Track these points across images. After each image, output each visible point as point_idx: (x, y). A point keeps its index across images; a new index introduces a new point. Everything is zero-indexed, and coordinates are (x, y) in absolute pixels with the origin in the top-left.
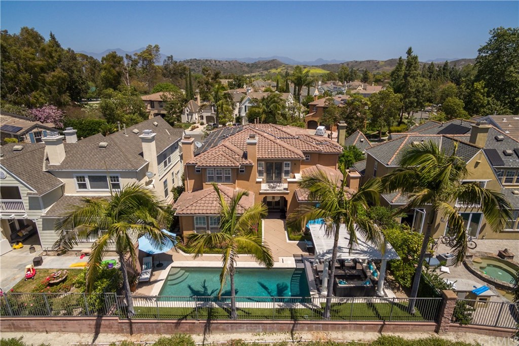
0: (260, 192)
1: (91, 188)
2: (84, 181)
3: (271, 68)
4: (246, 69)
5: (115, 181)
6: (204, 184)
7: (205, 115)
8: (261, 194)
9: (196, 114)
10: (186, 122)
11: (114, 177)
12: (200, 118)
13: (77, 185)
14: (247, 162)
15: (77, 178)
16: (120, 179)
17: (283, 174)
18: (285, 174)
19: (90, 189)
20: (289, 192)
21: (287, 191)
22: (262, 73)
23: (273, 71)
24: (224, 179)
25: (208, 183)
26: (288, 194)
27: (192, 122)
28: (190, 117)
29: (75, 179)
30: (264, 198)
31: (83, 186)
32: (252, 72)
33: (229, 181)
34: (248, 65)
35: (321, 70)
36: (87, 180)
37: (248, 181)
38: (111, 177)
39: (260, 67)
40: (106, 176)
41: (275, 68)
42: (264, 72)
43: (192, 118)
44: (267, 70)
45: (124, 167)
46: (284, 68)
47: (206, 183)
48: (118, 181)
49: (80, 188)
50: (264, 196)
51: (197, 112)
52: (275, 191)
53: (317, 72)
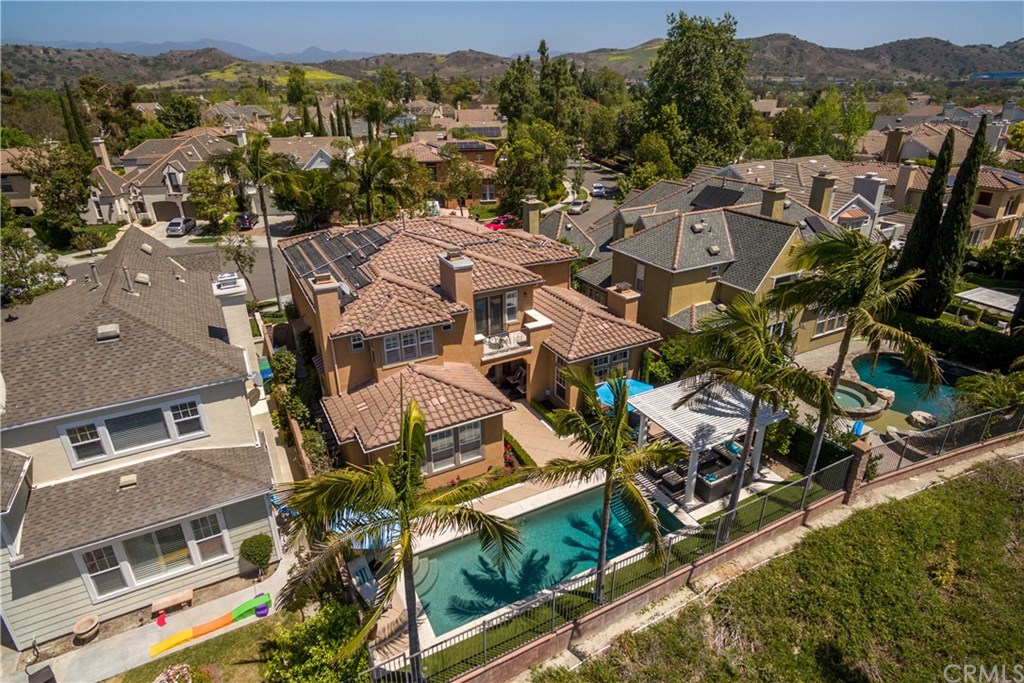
0: (484, 359)
1: (116, 449)
2: (95, 435)
3: (208, 69)
4: (142, 71)
5: (186, 414)
6: (379, 370)
7: (149, 200)
8: (483, 363)
9: (122, 200)
10: (95, 223)
11: (183, 406)
12: (133, 210)
13: (73, 453)
14: (458, 307)
15: (70, 432)
16: (201, 407)
17: (506, 316)
18: (508, 314)
19: (115, 453)
20: (531, 347)
21: (529, 348)
22: (187, 80)
23: (215, 75)
24: (418, 350)
25: (388, 367)
26: (529, 352)
27: (114, 221)
28: (105, 209)
29: (66, 438)
30: (490, 370)
31: (89, 449)
32: (159, 79)
33: (431, 353)
34: (144, 62)
35: (325, 72)
36: (103, 433)
37: (460, 343)
38: (174, 409)
39: (179, 67)
40: (159, 410)
41: (216, 67)
42: (191, 77)
43: (111, 211)
44: (199, 73)
45: (211, 377)
46: (240, 68)
47: (384, 367)
48: (195, 412)
49: (80, 457)
50: (490, 366)
51: (122, 195)
52: (505, 354)
53: (319, 77)
